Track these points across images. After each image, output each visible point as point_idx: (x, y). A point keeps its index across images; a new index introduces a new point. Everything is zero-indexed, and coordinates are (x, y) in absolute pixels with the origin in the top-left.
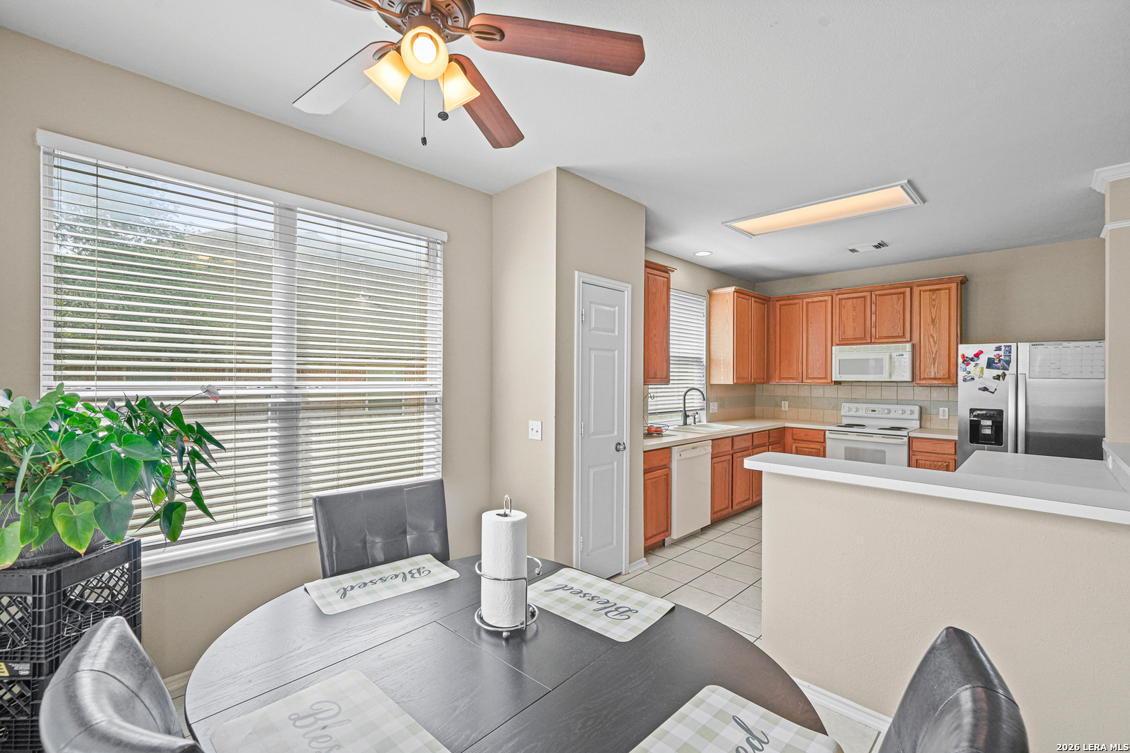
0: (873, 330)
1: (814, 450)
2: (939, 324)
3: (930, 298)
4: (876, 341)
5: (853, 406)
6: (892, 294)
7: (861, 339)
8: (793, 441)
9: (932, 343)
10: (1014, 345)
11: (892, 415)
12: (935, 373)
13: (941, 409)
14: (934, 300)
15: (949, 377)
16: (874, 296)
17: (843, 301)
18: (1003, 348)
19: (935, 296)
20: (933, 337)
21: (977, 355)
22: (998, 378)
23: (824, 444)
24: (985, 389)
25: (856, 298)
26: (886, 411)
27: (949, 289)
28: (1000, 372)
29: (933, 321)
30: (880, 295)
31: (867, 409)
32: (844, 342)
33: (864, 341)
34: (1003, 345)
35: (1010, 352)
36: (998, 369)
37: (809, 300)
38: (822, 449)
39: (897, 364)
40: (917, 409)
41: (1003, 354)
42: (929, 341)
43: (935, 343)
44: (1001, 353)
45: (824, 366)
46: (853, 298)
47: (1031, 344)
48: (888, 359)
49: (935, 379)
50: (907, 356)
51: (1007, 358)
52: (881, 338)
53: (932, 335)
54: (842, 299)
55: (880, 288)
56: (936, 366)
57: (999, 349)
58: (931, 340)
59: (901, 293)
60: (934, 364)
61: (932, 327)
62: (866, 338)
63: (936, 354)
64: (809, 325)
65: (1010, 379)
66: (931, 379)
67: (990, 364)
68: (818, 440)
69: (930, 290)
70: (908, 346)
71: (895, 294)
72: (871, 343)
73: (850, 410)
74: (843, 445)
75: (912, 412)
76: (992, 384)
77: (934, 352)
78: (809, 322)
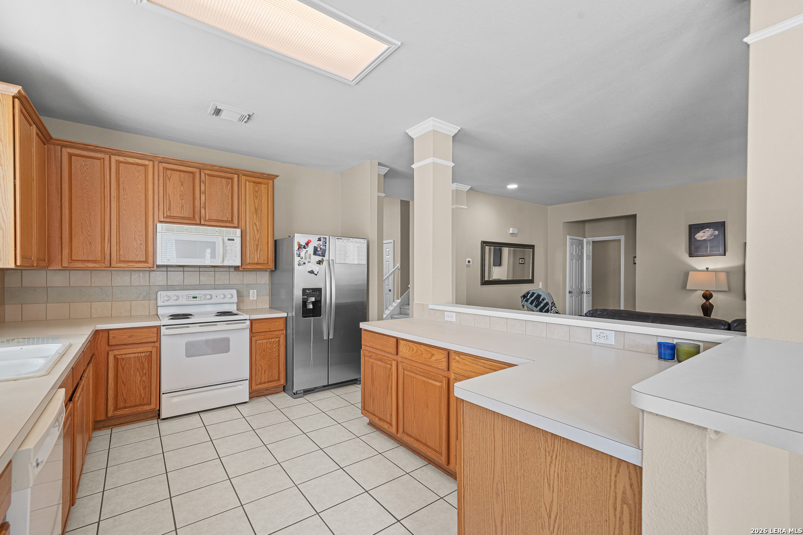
0: (203, 211)
1: (143, 355)
2: (261, 215)
3: (254, 189)
4: (206, 223)
5: (171, 293)
6: (221, 177)
7: (188, 218)
8: (108, 348)
9: (256, 231)
10: (327, 237)
11: (214, 300)
12: (258, 259)
13: (251, 291)
14: (257, 192)
15: (268, 263)
16: (203, 175)
17: (169, 172)
18: (322, 239)
19: (257, 188)
20: (256, 226)
21: (307, 244)
22: (319, 262)
23: (157, 344)
24: (312, 272)
25: (184, 172)
26: (208, 297)
27: (267, 184)
28: (320, 258)
29: (256, 210)
30: (209, 175)
31: (188, 297)
32: (171, 220)
33: (193, 222)
34: (322, 236)
35: (326, 243)
36: (319, 255)
37: (121, 159)
38: (154, 350)
39: (228, 248)
40: (234, 292)
41: (322, 244)
42: (253, 229)
43: (258, 231)
44: (321, 243)
45: (143, 247)
46: (180, 171)
47: (336, 237)
48: (221, 244)
49: (257, 264)
50: (238, 241)
51: (324, 248)
52: (210, 220)
53: (255, 223)
54: (167, 169)
55: (209, 167)
56: (258, 252)
57: (319, 240)
58: (255, 227)
59: (229, 178)
60: (257, 250)
61: (255, 216)
62: (194, 219)
63: (258, 241)
64: (121, 191)
65: (325, 263)
66: (254, 264)
67: (315, 252)
68: (150, 340)
69: (254, 182)
70: (238, 231)
71: (224, 178)
72: (200, 224)
73: (169, 298)
74: (184, 340)
75: (232, 296)
76: (316, 268)
77: (257, 239)
78: (121, 187)
